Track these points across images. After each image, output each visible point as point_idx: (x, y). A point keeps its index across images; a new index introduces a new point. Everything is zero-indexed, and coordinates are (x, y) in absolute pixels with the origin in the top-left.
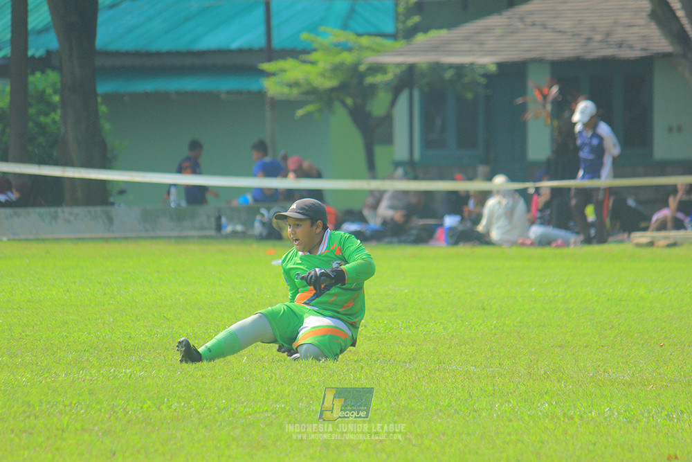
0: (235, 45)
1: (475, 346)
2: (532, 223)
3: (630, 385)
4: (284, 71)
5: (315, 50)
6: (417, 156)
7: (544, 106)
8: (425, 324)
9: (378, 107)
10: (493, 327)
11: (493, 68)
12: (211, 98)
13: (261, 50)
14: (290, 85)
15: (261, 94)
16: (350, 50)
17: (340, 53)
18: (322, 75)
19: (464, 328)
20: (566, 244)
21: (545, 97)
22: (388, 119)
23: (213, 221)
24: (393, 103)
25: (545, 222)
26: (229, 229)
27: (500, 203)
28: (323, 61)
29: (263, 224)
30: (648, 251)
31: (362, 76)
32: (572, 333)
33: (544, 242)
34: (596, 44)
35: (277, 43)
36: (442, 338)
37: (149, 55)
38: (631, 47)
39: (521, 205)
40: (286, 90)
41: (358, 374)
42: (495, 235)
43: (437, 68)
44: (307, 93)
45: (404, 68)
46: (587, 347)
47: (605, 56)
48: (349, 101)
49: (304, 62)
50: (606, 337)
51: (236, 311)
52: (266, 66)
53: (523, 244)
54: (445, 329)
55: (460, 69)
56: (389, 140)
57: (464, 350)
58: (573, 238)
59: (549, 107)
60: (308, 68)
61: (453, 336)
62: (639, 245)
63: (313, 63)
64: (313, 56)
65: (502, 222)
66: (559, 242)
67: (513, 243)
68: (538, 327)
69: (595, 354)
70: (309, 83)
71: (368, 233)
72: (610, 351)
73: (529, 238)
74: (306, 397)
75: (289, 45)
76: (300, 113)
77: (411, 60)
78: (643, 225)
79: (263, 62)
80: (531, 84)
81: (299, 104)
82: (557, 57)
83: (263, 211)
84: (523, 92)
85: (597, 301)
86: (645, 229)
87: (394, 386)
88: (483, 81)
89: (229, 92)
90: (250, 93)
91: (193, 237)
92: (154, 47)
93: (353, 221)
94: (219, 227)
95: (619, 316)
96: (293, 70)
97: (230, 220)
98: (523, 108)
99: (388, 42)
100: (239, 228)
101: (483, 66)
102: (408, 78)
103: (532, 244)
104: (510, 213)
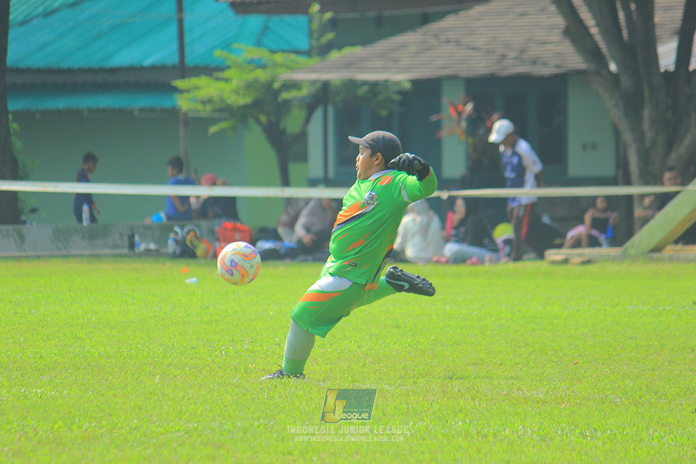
0: (147, 62)
1: (389, 365)
2: (447, 240)
3: (544, 403)
4: (197, 88)
5: (229, 67)
6: (331, 173)
7: (459, 123)
8: (339, 342)
9: (292, 124)
10: (407, 345)
11: (407, 86)
12: (124, 115)
13: (174, 67)
14: (203, 102)
15: (174, 112)
16: (264, 67)
17: (255, 70)
18: (236, 92)
19: (378, 346)
20: (481, 262)
21: (460, 114)
22: (302, 136)
23: (126, 239)
24: (307, 120)
25: (460, 239)
26: (142, 247)
27: (414, 220)
28: (236, 78)
29: (177, 242)
30: (562, 268)
31: (276, 93)
32: (487, 351)
33: (459, 260)
34: (509, 61)
35: (190, 60)
36: (356, 357)
37: (60, 72)
38: (545, 64)
39: (436, 222)
40: (200, 107)
41: (272, 392)
42: (410, 252)
43: (351, 85)
44: (221, 110)
45: (319, 85)
46: (501, 364)
47: (520, 73)
48: (263, 118)
49: (218, 79)
50: (520, 355)
51: (149, 330)
52: (179, 83)
53: (438, 262)
54: (359, 347)
55: (374, 85)
56: (303, 157)
57: (378, 368)
58: (488, 255)
59: (464, 124)
60: (222, 85)
61: (367, 354)
62: (554, 263)
63: (227, 80)
64: (227, 74)
65: (417, 240)
66: (474, 259)
67: (429, 261)
68: (453, 345)
69: (509, 372)
70: (222, 100)
71: (283, 251)
72: (524, 369)
73: (443, 255)
74: (219, 416)
75: (201, 61)
76: (213, 129)
77: (325, 76)
78: (558, 241)
79: (176, 79)
80: (446, 100)
81: (213, 121)
82: (471, 74)
83: (177, 229)
84: (437, 109)
85: (512, 319)
86: (560, 246)
87: (307, 405)
88: (397, 97)
89: (141, 110)
90: (163, 110)
91: (106, 255)
92: (66, 64)
93: (267, 239)
94: (132, 245)
95: (533, 334)
96: (207, 87)
97: (143, 238)
98: (438, 125)
99: (302, 60)
100: (152, 246)
101: (397, 83)
102: (323, 94)
103: (447, 262)
104: (424, 230)
